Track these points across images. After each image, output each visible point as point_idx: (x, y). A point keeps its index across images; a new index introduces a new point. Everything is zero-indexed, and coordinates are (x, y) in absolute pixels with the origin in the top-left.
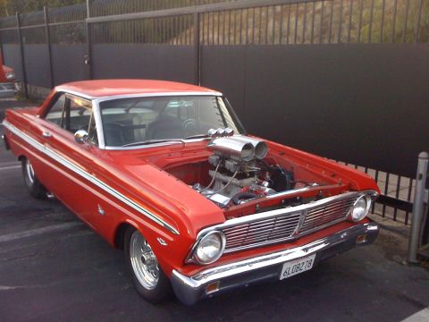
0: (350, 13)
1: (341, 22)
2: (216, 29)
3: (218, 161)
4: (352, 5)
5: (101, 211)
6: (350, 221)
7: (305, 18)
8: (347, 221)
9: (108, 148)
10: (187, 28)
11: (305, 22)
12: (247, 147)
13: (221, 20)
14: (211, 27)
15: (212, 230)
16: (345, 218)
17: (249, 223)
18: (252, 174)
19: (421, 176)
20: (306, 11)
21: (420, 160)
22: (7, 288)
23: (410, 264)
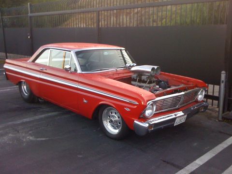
0: (153, 14)
1: (149, 18)
2: (82, 22)
3: (137, 76)
4: (153, 10)
5: (85, 101)
6: (197, 101)
7: (130, 16)
8: (195, 102)
9: (83, 72)
10: (66, 21)
11: (130, 18)
12: (153, 69)
13: (84, 17)
14: (80, 20)
15: (150, 102)
16: (194, 100)
17: (164, 99)
18: (154, 82)
19: (223, 81)
20: (130, 13)
21: (222, 75)
22: (44, 139)
23: (219, 121)
